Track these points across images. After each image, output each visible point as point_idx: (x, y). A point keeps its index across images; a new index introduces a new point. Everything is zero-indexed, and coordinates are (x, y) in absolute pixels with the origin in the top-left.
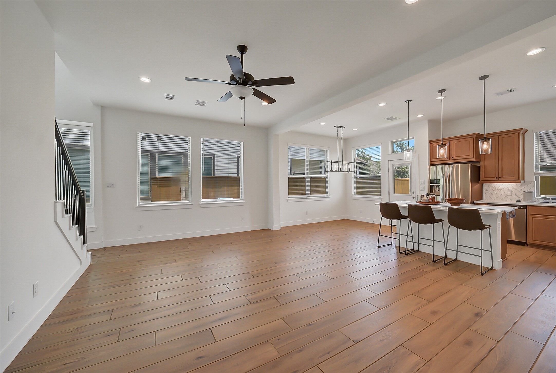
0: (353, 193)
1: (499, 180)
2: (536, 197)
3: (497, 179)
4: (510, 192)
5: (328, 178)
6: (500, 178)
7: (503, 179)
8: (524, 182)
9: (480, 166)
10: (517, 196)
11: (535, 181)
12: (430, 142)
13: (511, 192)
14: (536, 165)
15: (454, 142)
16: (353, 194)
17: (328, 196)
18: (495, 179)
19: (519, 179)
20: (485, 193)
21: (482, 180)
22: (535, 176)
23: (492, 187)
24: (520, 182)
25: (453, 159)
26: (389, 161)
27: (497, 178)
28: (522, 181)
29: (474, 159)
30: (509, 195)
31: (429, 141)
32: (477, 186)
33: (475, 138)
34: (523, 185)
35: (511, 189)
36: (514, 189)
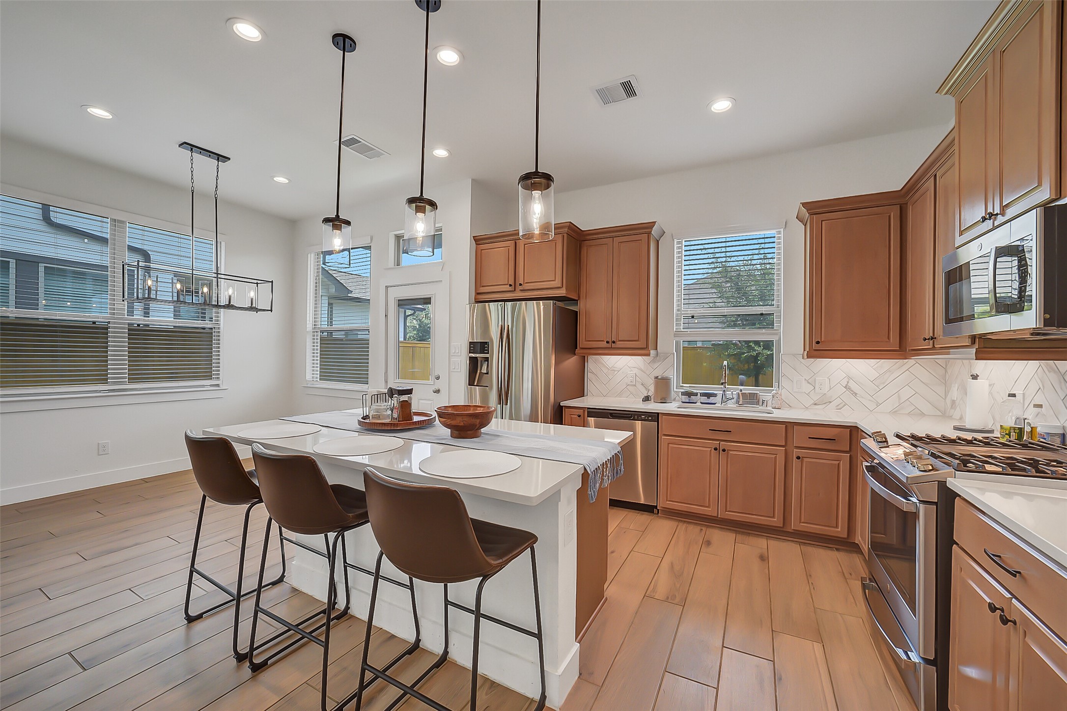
0: (309, 376)
1: (613, 347)
2: (675, 390)
3: (609, 345)
4: (633, 378)
5: (219, 328)
6: (614, 342)
7: (619, 344)
8: (657, 355)
9: (577, 312)
10: (645, 387)
11: (675, 353)
12: (478, 240)
13: (634, 376)
14: (677, 315)
15: (525, 244)
16: (307, 378)
17: (218, 385)
18: (604, 344)
19: (647, 348)
20: (588, 380)
21: (580, 347)
22: (674, 341)
23: (602, 364)
24: (648, 355)
25: (521, 288)
26: (387, 287)
27: (608, 342)
28: (652, 352)
29: (562, 292)
30: (631, 383)
31: (473, 237)
32: (571, 362)
33: (565, 235)
34: (654, 361)
35: (635, 371)
36: (639, 369)
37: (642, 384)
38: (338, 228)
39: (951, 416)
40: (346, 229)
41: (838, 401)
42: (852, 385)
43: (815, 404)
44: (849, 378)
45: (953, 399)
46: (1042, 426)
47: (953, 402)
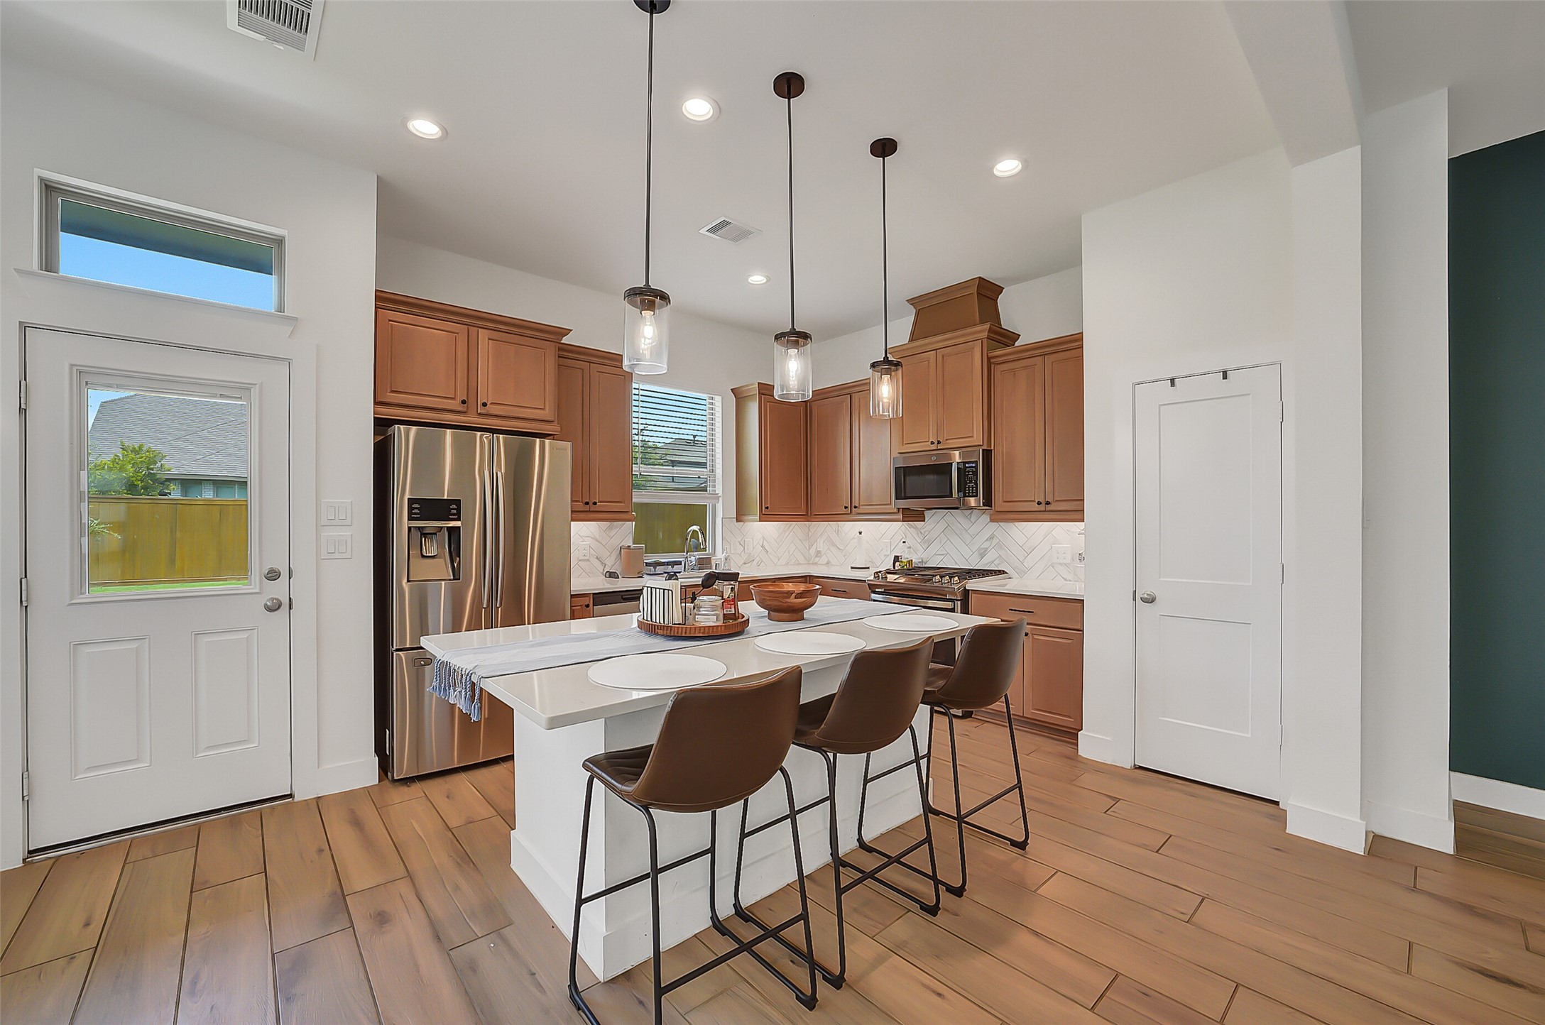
4: (586, 550)
10: (600, 561)
13: (588, 548)
18: (581, 506)
29: (554, 429)
30: (583, 558)
34: (610, 527)
35: (588, 541)
36: (594, 539)
37: (597, 558)
38: (651, 306)
39: (816, 563)
40: (665, 312)
41: (758, 559)
42: (766, 545)
43: (745, 563)
44: (764, 539)
45: (818, 550)
46: (916, 559)
47: (819, 552)
